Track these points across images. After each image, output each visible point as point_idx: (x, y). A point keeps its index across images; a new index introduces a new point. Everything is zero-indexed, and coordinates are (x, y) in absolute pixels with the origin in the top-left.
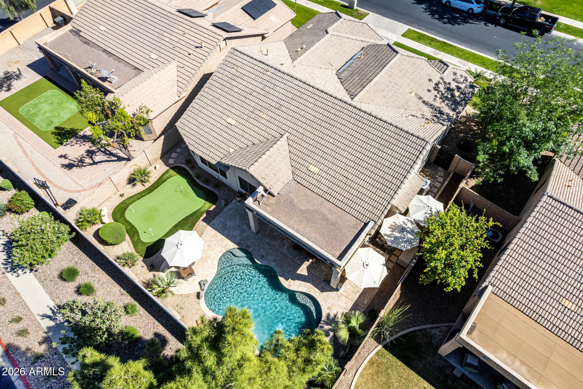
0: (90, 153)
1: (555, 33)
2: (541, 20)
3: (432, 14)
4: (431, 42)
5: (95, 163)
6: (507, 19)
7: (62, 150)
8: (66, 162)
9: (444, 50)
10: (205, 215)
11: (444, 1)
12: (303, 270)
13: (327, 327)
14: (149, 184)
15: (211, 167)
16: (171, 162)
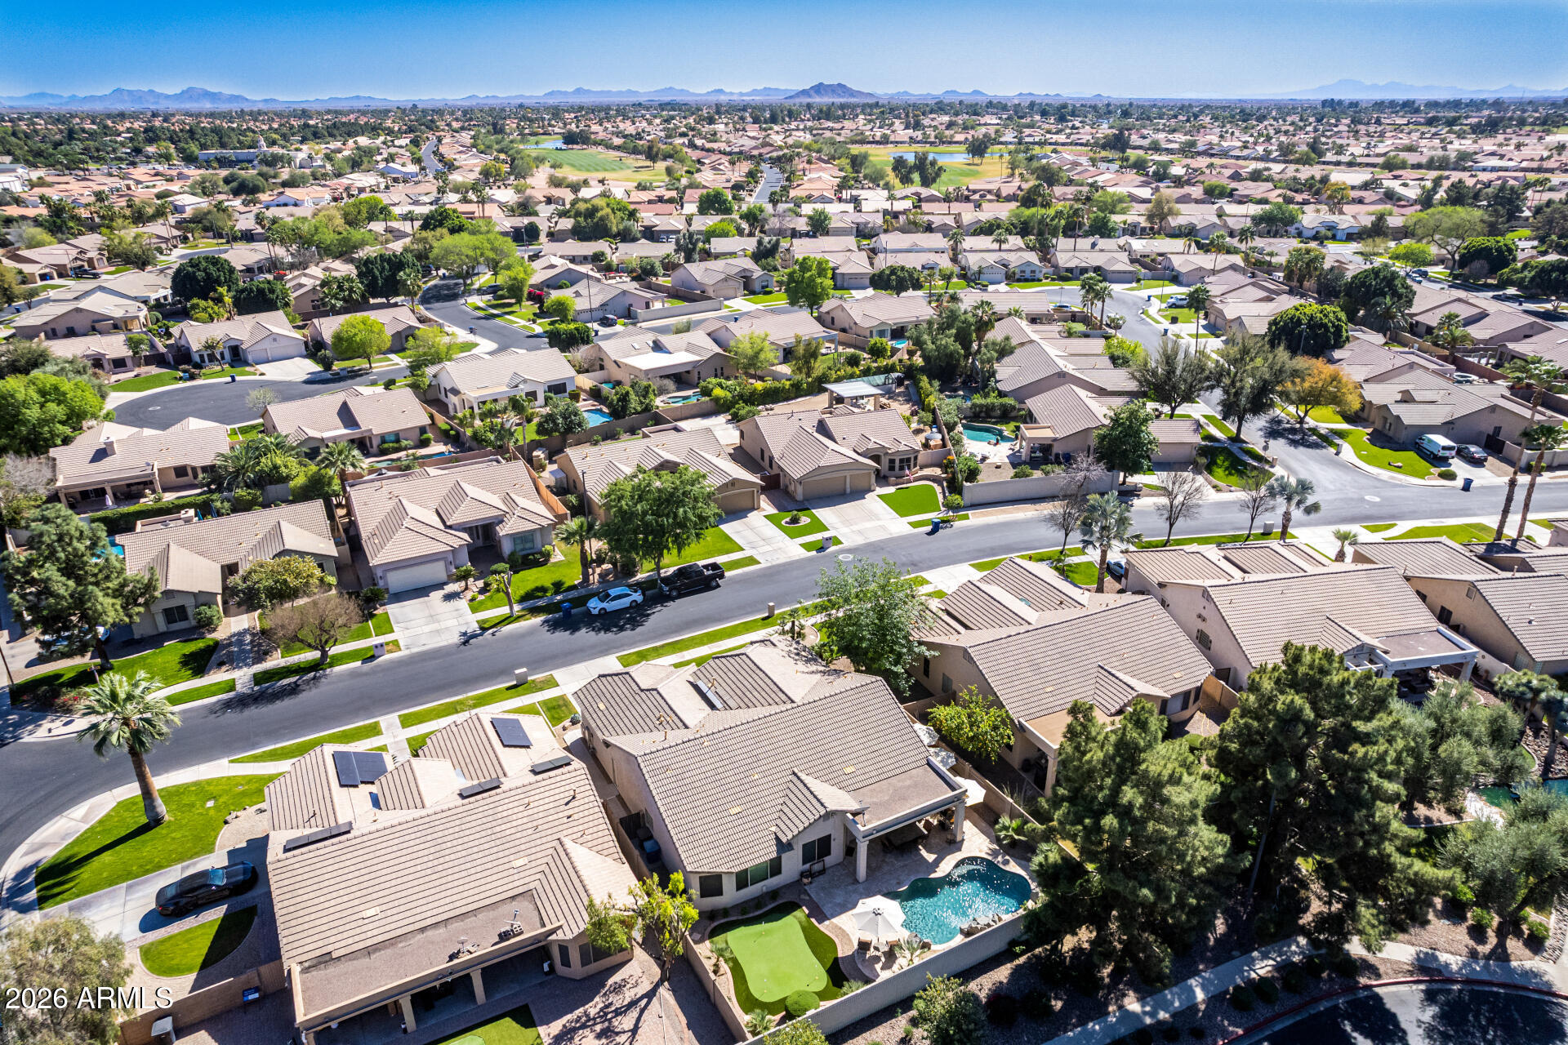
0: (607, 1034)
2: (706, 572)
4: (658, 652)
5: (634, 1031)
6: (678, 589)
9: (681, 650)
10: (813, 920)
11: (595, 612)
12: (931, 857)
13: (1000, 858)
14: (723, 967)
15: (755, 880)
16: (696, 937)
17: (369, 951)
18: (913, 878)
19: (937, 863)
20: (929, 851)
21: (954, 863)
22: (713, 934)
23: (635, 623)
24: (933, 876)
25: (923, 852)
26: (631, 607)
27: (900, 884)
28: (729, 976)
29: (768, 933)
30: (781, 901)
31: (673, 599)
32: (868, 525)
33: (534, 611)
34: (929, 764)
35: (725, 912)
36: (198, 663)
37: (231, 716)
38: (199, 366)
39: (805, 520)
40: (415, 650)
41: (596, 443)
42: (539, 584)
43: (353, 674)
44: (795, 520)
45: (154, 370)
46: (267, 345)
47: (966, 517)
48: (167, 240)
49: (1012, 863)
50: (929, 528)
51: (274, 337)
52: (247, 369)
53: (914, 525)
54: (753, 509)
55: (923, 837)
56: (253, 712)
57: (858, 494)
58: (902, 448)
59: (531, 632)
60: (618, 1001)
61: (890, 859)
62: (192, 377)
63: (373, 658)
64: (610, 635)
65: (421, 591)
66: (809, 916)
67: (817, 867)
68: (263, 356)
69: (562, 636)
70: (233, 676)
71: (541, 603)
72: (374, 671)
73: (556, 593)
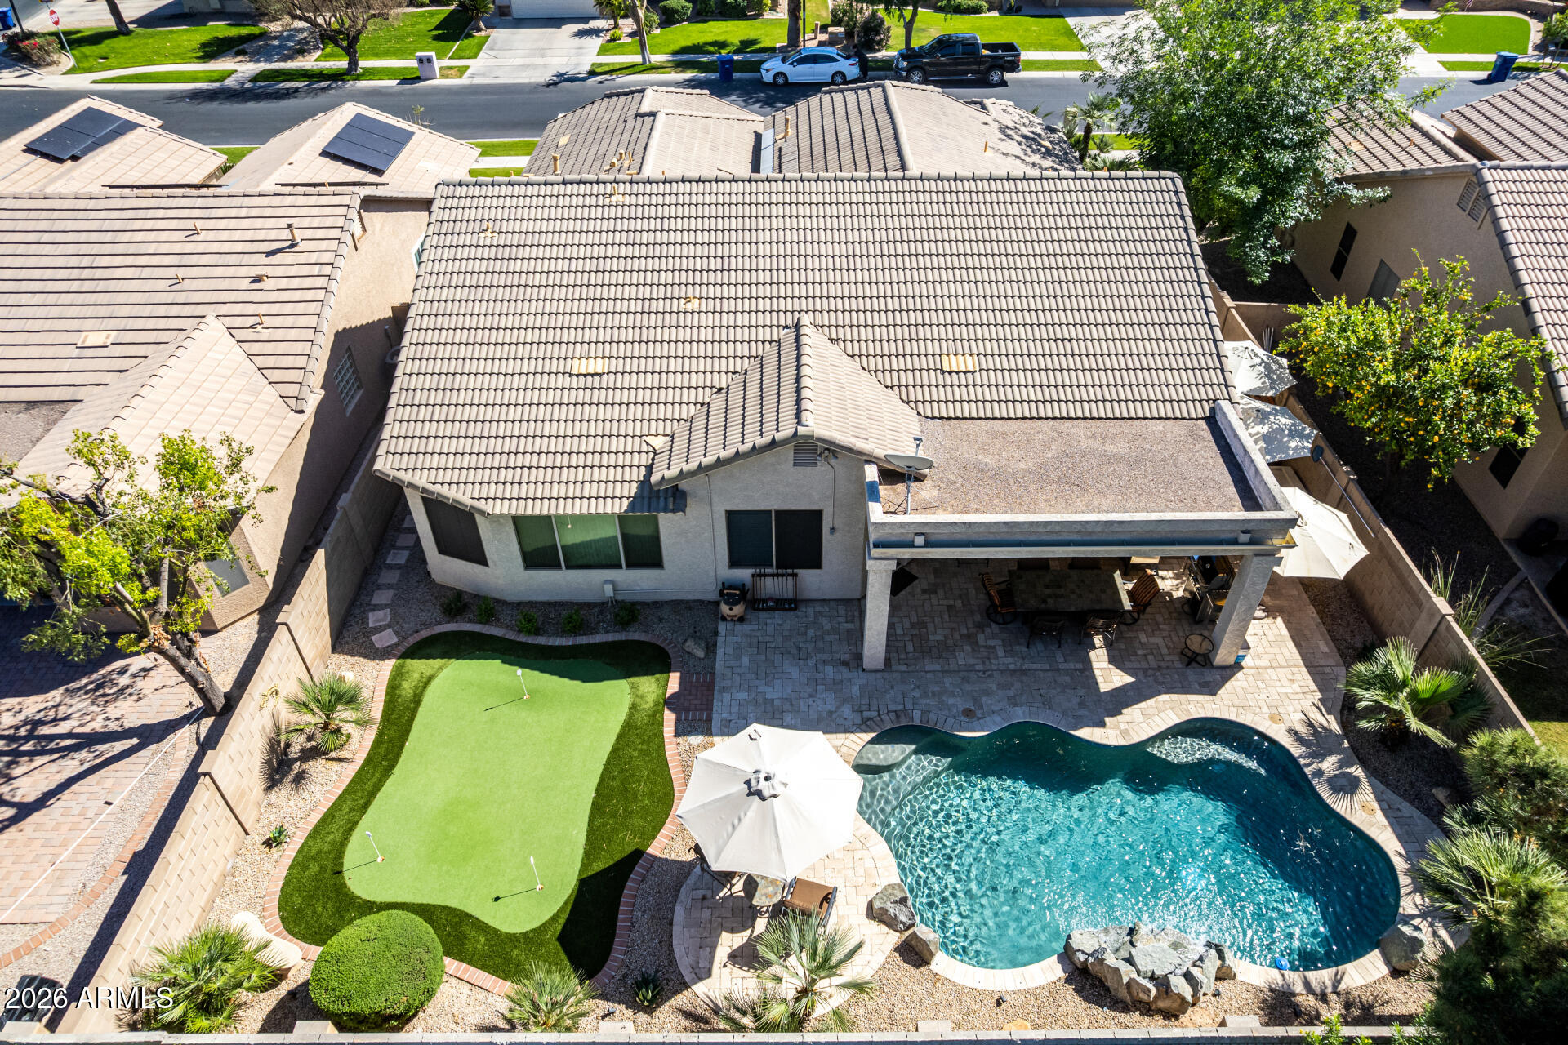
2: (989, 52)
10: (669, 718)
11: (768, 77)
12: (1109, 676)
13: (1329, 765)
14: (360, 743)
15: (581, 558)
16: (383, 639)
18: (1020, 715)
19: (1120, 701)
20: (1116, 660)
21: (1172, 719)
22: (420, 650)
24: (1085, 733)
25: (1099, 658)
27: (970, 716)
28: (350, 771)
29: (535, 698)
30: (634, 635)
33: (680, 66)
34: (1212, 420)
35: (487, 606)
37: (184, 106)
49: (1366, 795)
50: (1482, 74)
53: (1453, 66)
55: (1113, 614)
56: (211, 108)
61: (992, 638)
63: (418, 79)
65: (554, 20)
66: (671, 703)
67: (772, 586)
70: (240, 69)
71: (704, 59)
72: (401, 93)
73: (737, 52)
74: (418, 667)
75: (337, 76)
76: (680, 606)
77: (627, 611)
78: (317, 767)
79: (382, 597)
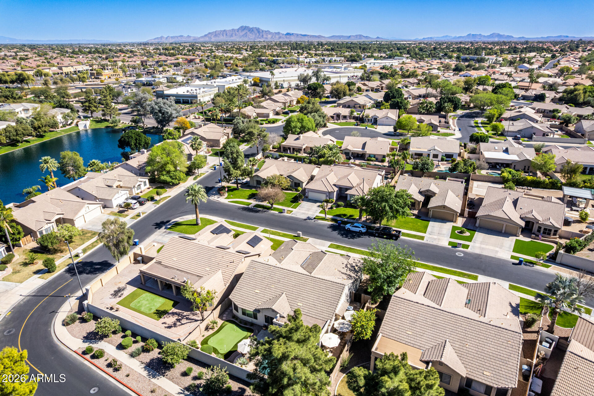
0: (178, 320)
1: (402, 237)
2: (394, 233)
3: (342, 235)
4: (343, 248)
5: (182, 324)
6: (379, 234)
7: (162, 320)
8: (167, 325)
9: (351, 252)
11: (346, 228)
14: (216, 329)
15: (249, 315)
16: (224, 318)
17: (166, 267)
22: (227, 321)
23: (353, 237)
26: (359, 232)
28: (213, 332)
29: (236, 331)
30: (251, 328)
31: (375, 236)
32: (491, 248)
33: (333, 220)
36: (252, 196)
37: (240, 211)
38: (363, 123)
39: (467, 234)
40: (293, 215)
41: (436, 179)
42: (346, 213)
43: (273, 215)
44: (461, 232)
45: (353, 121)
46: (384, 120)
47: (548, 267)
48: (411, 83)
50: (517, 262)
51: (387, 118)
52: (375, 126)
53: (513, 257)
54: (452, 221)
56: (245, 212)
57: (507, 234)
58: (548, 223)
59: (324, 225)
60: (191, 317)
62: (357, 125)
63: (282, 213)
64: (341, 237)
65: (315, 201)
66: (250, 336)
68: (382, 123)
69: (330, 230)
70: (253, 202)
71: (339, 219)
72: (277, 216)
73: (347, 218)
74: (226, 323)
75: (269, 209)
76: (259, 326)
77: (252, 324)
78: (210, 330)
79: (227, 313)
